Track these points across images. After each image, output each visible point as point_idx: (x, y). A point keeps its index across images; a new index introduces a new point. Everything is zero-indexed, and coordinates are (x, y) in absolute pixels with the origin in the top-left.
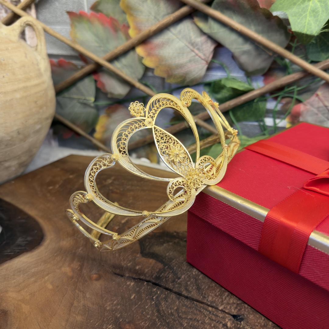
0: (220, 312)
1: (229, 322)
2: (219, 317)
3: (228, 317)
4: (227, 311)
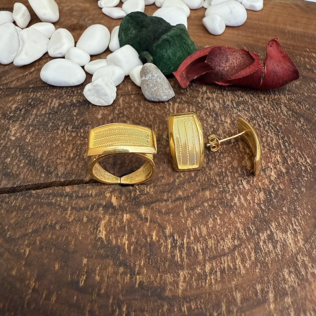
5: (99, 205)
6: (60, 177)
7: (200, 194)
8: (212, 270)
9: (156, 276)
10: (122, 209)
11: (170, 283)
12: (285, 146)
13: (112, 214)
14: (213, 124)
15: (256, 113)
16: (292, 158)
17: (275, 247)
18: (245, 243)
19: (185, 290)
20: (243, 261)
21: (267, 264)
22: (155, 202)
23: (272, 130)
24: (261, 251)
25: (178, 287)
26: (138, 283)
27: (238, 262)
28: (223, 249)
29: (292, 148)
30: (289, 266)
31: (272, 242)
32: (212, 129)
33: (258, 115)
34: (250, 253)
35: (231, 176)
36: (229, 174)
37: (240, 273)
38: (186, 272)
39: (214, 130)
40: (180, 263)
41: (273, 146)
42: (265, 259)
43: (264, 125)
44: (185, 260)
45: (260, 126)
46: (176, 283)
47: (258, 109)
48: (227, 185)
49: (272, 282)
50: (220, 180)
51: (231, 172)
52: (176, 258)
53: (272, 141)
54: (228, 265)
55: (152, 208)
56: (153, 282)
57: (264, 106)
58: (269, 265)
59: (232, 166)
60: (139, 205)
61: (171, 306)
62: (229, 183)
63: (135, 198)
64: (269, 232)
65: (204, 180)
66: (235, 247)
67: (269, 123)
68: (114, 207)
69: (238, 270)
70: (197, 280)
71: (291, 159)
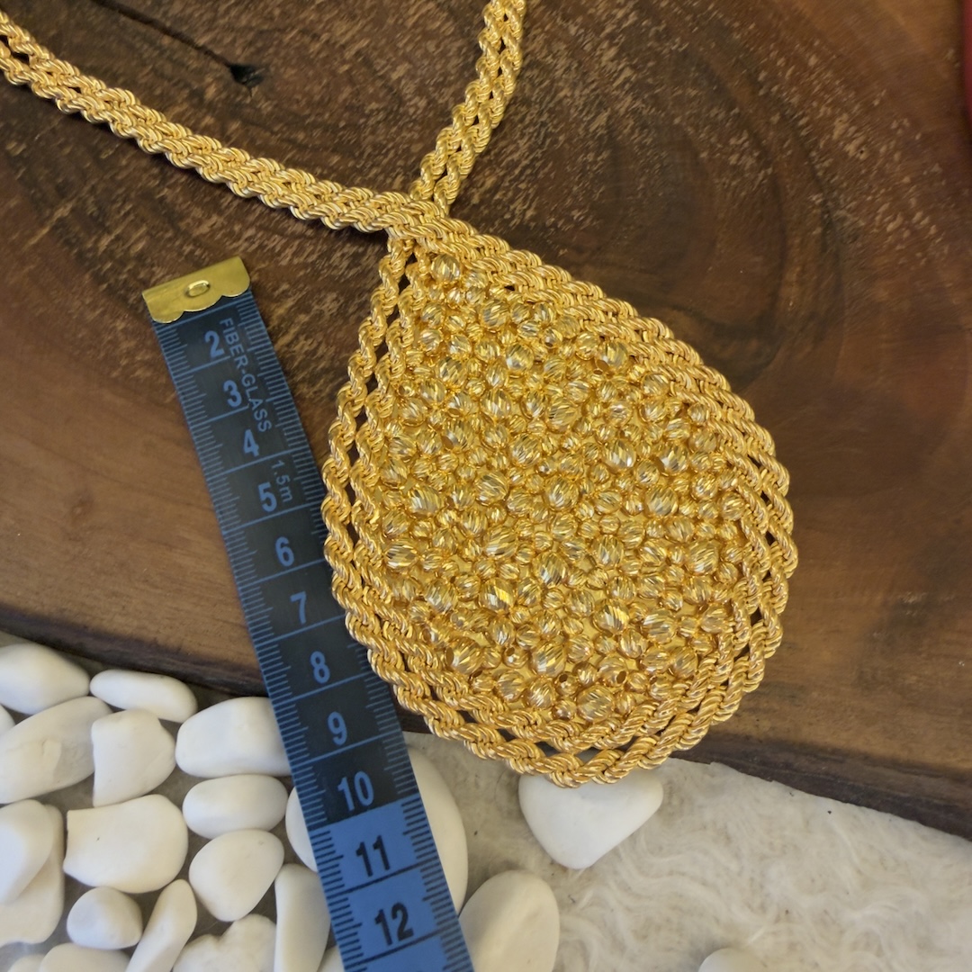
0: (194, 53)
1: (213, 86)
2: (188, 67)
3: (217, 70)
4: (218, 52)
5: (187, 85)
6: (167, 19)
7: (325, 154)
8: (250, 238)
9: (185, 202)
10: (211, 107)
11: (193, 218)
12: (521, 173)
13: (193, 106)
14: (453, 72)
15: (544, 97)
16: (510, 194)
17: (349, 268)
18: (318, 241)
19: (204, 235)
20: (295, 254)
21: (319, 275)
22: (257, 125)
23: (533, 139)
24: (329, 259)
25: (198, 226)
26: (162, 194)
27: (289, 252)
28: (286, 229)
29: (529, 182)
30: (342, 294)
31: (352, 261)
32: (441, 79)
33: (541, 103)
34: (312, 253)
35: (391, 159)
36: (391, 154)
37: (278, 262)
38: (221, 220)
39: (442, 83)
40: (223, 207)
41: (503, 161)
42: (322, 269)
43: (532, 123)
44: (231, 209)
45: (522, 121)
46: (200, 222)
47: (557, 92)
48: (372, 166)
49: (304, 293)
50: (369, 155)
51: (396, 154)
52: (223, 200)
53: (512, 153)
54: (274, 247)
55: (248, 131)
56: (175, 205)
57: (572, 96)
58: (321, 278)
59: (408, 149)
60: (234, 115)
61: (175, 237)
62: (378, 165)
63: (239, 105)
64: (361, 250)
65: (349, 141)
66: (302, 236)
67: (543, 124)
68: (201, 100)
69: (279, 258)
70: (225, 235)
71: (505, 195)
